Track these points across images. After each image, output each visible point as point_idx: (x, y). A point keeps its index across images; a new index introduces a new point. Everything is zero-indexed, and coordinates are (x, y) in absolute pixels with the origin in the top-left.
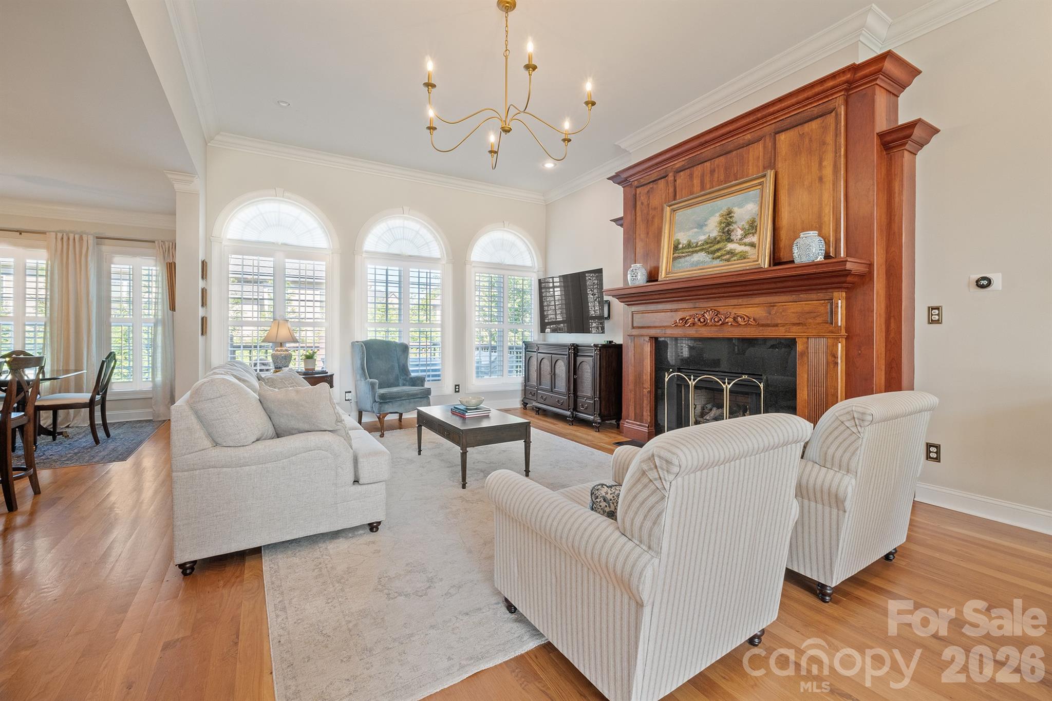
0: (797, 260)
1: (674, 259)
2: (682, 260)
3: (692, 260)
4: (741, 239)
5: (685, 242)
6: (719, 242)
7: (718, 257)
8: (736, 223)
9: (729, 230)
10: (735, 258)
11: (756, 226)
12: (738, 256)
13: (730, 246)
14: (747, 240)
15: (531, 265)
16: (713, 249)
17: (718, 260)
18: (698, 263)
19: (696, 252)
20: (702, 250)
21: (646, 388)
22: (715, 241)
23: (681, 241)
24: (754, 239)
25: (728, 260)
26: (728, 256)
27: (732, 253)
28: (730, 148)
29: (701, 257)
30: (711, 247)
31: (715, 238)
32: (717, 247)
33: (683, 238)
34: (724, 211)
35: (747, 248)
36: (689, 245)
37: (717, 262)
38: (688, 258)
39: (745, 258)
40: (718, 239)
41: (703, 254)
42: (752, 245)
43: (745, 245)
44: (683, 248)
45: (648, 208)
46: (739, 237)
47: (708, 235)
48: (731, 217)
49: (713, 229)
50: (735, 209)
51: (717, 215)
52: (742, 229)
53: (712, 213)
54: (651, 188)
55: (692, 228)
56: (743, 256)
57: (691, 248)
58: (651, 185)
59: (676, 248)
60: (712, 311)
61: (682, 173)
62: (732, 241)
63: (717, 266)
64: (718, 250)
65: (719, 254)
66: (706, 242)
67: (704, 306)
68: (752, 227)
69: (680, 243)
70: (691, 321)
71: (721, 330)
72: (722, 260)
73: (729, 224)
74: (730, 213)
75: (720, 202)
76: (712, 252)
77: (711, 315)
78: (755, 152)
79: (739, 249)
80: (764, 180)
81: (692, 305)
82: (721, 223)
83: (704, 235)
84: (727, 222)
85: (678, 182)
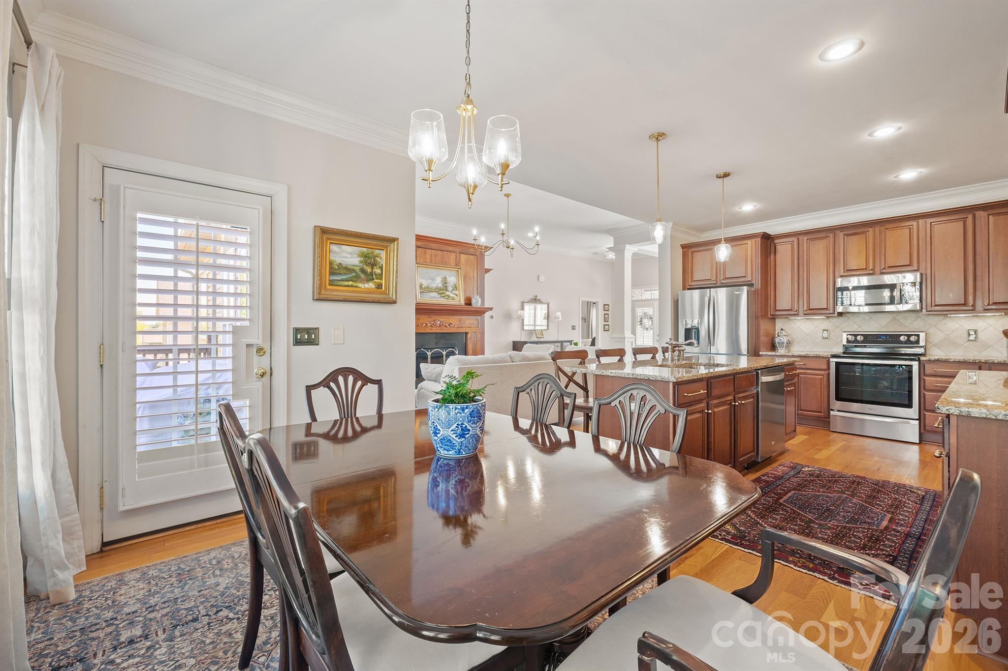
0: (474, 305)
2: (425, 294)
3: (431, 295)
5: (426, 285)
6: (442, 290)
7: (443, 297)
8: (449, 283)
9: (446, 286)
11: (457, 287)
12: (451, 298)
13: (447, 293)
14: (453, 292)
16: (440, 292)
18: (434, 297)
19: (432, 292)
20: (435, 291)
22: (440, 289)
24: (457, 293)
25: (448, 299)
26: (447, 297)
27: (449, 296)
28: (443, 249)
29: (435, 294)
30: (438, 290)
31: (441, 287)
32: (442, 292)
33: (425, 283)
34: (443, 276)
35: (454, 296)
36: (428, 287)
37: (442, 299)
38: (428, 294)
39: (454, 299)
41: (436, 293)
42: (456, 295)
43: (453, 294)
44: (425, 288)
46: (451, 290)
47: (437, 285)
48: (446, 280)
49: (438, 283)
50: (448, 277)
51: (440, 277)
52: (452, 287)
53: (438, 275)
55: (428, 279)
57: (429, 289)
59: (421, 287)
60: (440, 320)
61: (420, 249)
62: (448, 291)
63: (443, 301)
64: (443, 293)
65: (443, 295)
66: (436, 288)
67: (434, 317)
68: (455, 288)
69: (422, 285)
70: (429, 324)
71: (442, 329)
72: (445, 298)
73: (446, 283)
74: (445, 278)
75: (440, 271)
76: (440, 294)
77: (439, 322)
78: (453, 256)
79: (451, 295)
80: (460, 270)
81: (428, 317)
82: (442, 281)
83: (435, 284)
84: (445, 282)
85: (418, 252)
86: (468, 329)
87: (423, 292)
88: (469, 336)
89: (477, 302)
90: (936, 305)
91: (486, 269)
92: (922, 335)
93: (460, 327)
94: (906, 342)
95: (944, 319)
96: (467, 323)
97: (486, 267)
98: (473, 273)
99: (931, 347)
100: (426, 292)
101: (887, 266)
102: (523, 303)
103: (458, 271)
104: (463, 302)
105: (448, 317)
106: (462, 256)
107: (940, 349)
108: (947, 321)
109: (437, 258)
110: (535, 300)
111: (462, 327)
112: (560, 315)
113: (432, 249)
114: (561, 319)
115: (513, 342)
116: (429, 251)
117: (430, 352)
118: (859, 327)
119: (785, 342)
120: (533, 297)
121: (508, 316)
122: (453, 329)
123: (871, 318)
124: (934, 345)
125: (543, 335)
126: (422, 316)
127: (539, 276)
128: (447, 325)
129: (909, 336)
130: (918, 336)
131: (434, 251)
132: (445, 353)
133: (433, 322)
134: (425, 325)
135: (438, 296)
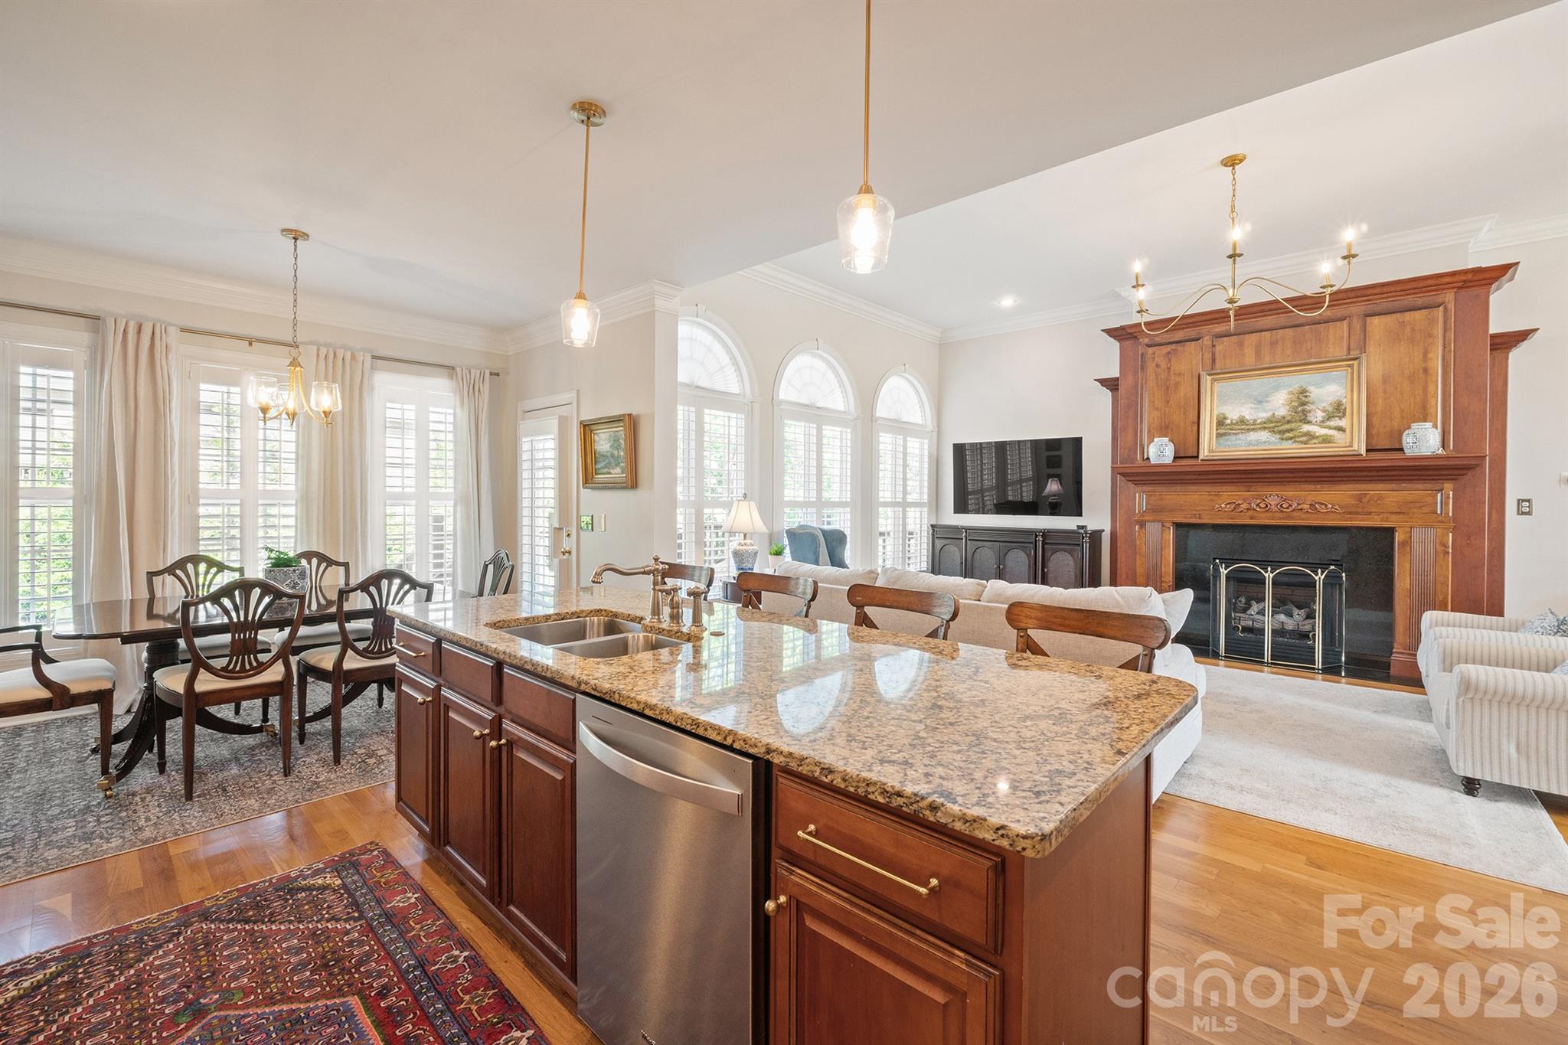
0: (1408, 452)
1: (1219, 435)
2: (1233, 438)
3: (1249, 439)
4: (1323, 422)
5: (1236, 418)
6: (1289, 422)
7: (1291, 438)
8: (1313, 403)
9: (1304, 410)
10: (1314, 441)
11: (1345, 409)
12: (1321, 439)
13: (1306, 428)
14: (1331, 423)
15: (920, 422)
16: (1281, 428)
17: (1290, 442)
18: (1258, 443)
20: (1265, 428)
21: (1165, 582)
22: (1284, 420)
23: (1229, 416)
24: (1343, 423)
25: (1305, 443)
26: (1304, 439)
27: (1310, 436)
28: (1299, 322)
29: (1264, 435)
30: (1273, 425)
31: (1284, 418)
32: (1286, 427)
33: (1233, 413)
34: (1296, 387)
35: (1333, 432)
37: (1288, 444)
39: (1329, 442)
40: (1289, 418)
42: (1340, 429)
43: (1330, 428)
44: (1232, 424)
45: (1169, 372)
46: (1320, 419)
47: (1271, 413)
48: (1306, 397)
49: (1279, 403)
50: (1311, 388)
51: (1286, 391)
52: (1324, 411)
53: (1277, 388)
54: (1174, 350)
55: (1246, 403)
56: (1327, 440)
57: (1244, 425)
58: (1174, 346)
59: (1221, 423)
60: (1280, 495)
61: (1225, 339)
62: (1309, 422)
63: (1289, 449)
64: (1288, 431)
65: (1291, 435)
66: (1269, 421)
67: (1263, 490)
68: (1338, 410)
69: (1225, 418)
70: (1245, 506)
71: (1289, 517)
72: (1298, 442)
73: (1303, 404)
74: (1304, 392)
75: (1289, 378)
76: (1280, 432)
77: (1277, 500)
78: (1339, 329)
79: (1321, 431)
80: (1355, 363)
81: (1246, 489)
82: (1291, 401)
83: (1266, 411)
84: (1300, 401)
85: (1219, 348)
86: (1394, 517)
87: (1225, 434)
88: (1398, 537)
89: (1424, 441)
93: (1356, 514)
96: (1386, 502)
100: (1235, 434)
103: (1353, 365)
104: (1359, 446)
105: (1312, 487)
106: (1380, 320)
109: (1280, 348)
111: (1370, 514)
116: (1252, 339)
117: (1226, 569)
122: (1331, 516)
126: (1224, 488)
128: (1307, 507)
131: (1268, 334)
132: (1271, 575)
133: (1259, 501)
134: (1235, 508)
135: (1274, 438)
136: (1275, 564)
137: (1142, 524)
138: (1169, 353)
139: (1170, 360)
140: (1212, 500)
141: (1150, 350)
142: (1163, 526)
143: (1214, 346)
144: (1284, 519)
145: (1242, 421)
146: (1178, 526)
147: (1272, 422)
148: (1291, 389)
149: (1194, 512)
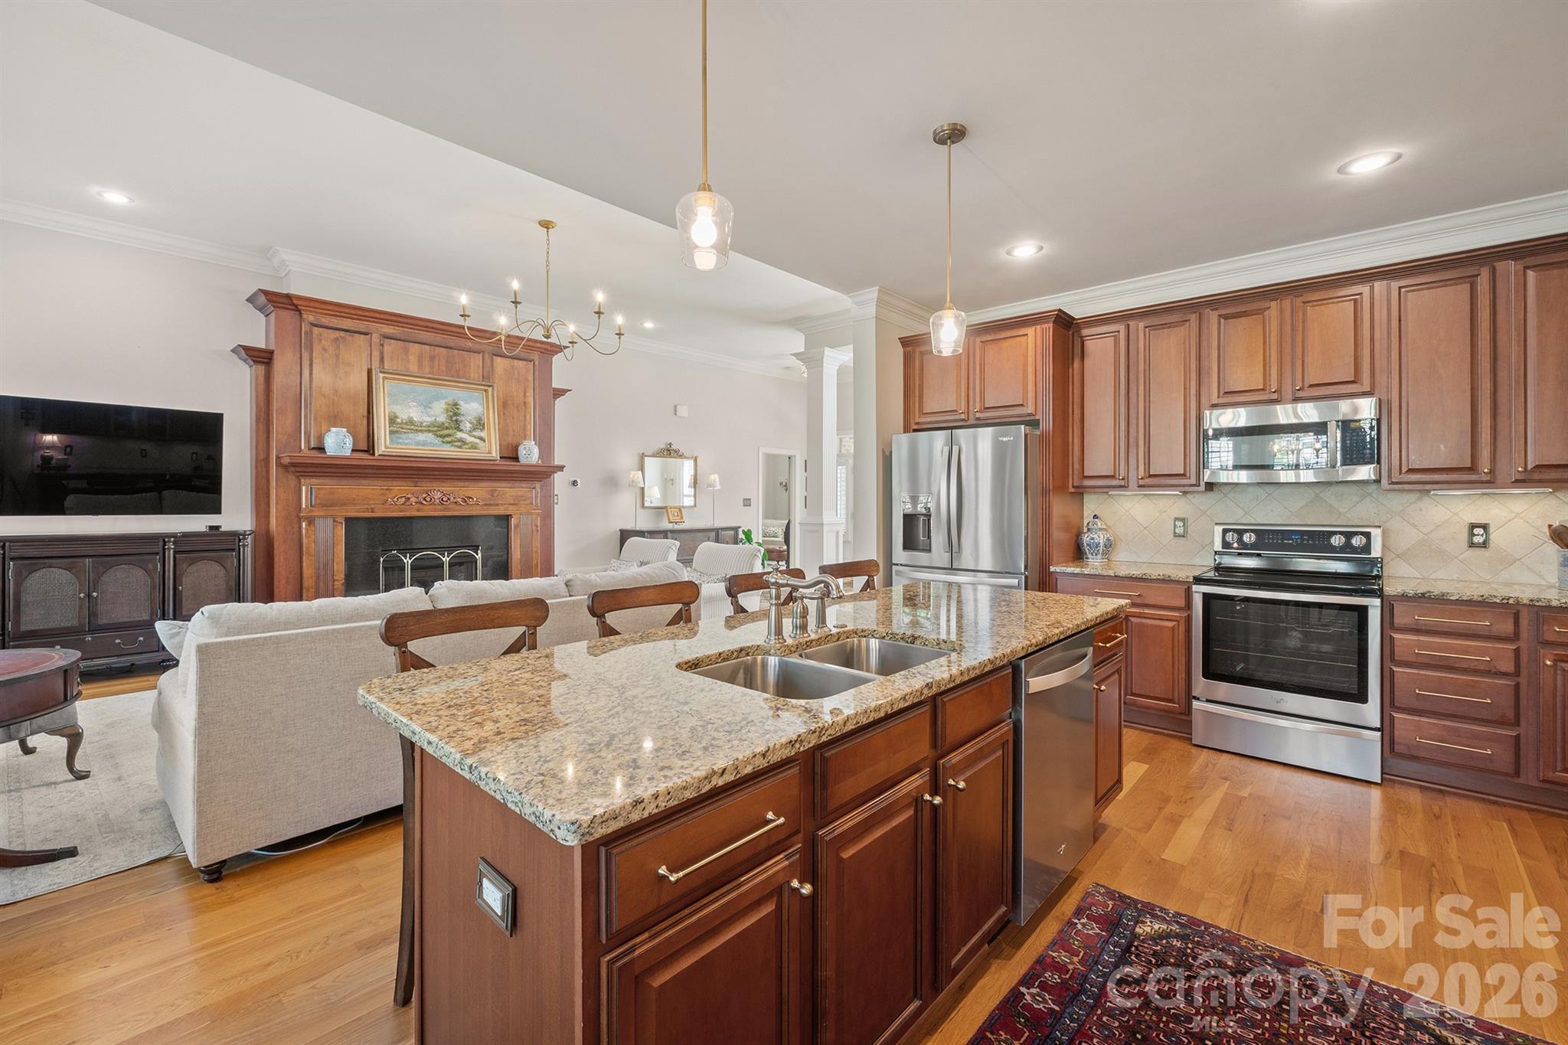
0: (523, 460)
1: (391, 432)
2: (403, 436)
3: (417, 438)
4: (470, 431)
5: (405, 418)
6: (447, 428)
7: (450, 442)
8: (463, 415)
9: (456, 420)
10: (467, 447)
11: (484, 424)
12: (470, 446)
13: (459, 435)
14: (475, 433)
16: (441, 433)
19: (421, 431)
20: (429, 431)
21: (338, 580)
22: (442, 426)
23: (398, 414)
24: (483, 434)
25: (460, 447)
26: (459, 444)
27: (463, 442)
28: (452, 344)
29: (429, 437)
30: (437, 429)
31: (443, 424)
32: (446, 432)
33: (403, 415)
34: (450, 400)
35: (477, 441)
37: (447, 447)
38: (411, 435)
39: (476, 448)
40: (447, 425)
41: (430, 435)
42: (482, 439)
43: (475, 437)
44: (402, 423)
45: (337, 359)
46: (468, 429)
47: (433, 419)
48: (457, 409)
49: (438, 412)
50: (461, 403)
51: (442, 401)
52: (471, 423)
53: (437, 399)
54: (342, 337)
56: (474, 447)
57: (412, 426)
58: (342, 334)
59: (392, 420)
60: (438, 491)
61: (392, 341)
62: (461, 431)
63: (448, 451)
64: (449, 435)
65: (449, 439)
66: (433, 424)
67: (427, 485)
68: (479, 424)
69: (397, 417)
70: (413, 500)
71: (447, 509)
72: (452, 446)
73: (456, 414)
74: (456, 404)
75: (443, 391)
76: (441, 436)
77: (439, 495)
78: (476, 361)
79: (470, 439)
80: (490, 389)
81: (412, 484)
82: (447, 410)
83: (429, 416)
84: (454, 412)
85: (386, 348)
86: (511, 507)
87: (396, 432)
88: (513, 521)
89: (530, 453)
90: (1411, 471)
91: (554, 389)
92: (1377, 534)
93: (491, 505)
94: (1342, 549)
95: (1419, 499)
96: (507, 496)
97: (554, 386)
98: (525, 396)
99: (1392, 560)
101: (1306, 385)
102: (643, 456)
103: (486, 391)
104: (495, 454)
105: (462, 484)
106: (498, 360)
107: (1410, 565)
108: (1426, 503)
109: (437, 363)
110: (668, 452)
111: (497, 505)
112: (717, 479)
113: (423, 344)
114: (719, 487)
115: (620, 530)
116: (415, 348)
117: (410, 559)
118: (1246, 513)
119: (1102, 544)
120: (664, 447)
121: (611, 483)
122: (474, 508)
123: (1269, 495)
124: (1398, 556)
125: (682, 518)
126: (395, 483)
127: (676, 406)
128: (459, 500)
129: (1348, 535)
130: (1368, 535)
131: (427, 347)
132: (448, 559)
133: (424, 495)
134: (405, 502)
135: (437, 441)
136: (413, 551)
137: (311, 521)
138: (337, 339)
139: (338, 347)
140: (383, 494)
141: (316, 330)
142: (334, 521)
143: (382, 345)
144: (443, 511)
145: (411, 422)
146: (348, 520)
147: (434, 426)
148: (447, 400)
149: (366, 507)
